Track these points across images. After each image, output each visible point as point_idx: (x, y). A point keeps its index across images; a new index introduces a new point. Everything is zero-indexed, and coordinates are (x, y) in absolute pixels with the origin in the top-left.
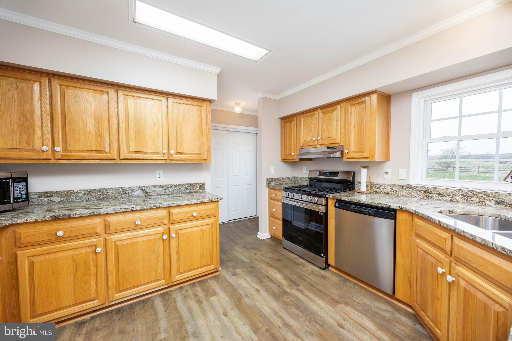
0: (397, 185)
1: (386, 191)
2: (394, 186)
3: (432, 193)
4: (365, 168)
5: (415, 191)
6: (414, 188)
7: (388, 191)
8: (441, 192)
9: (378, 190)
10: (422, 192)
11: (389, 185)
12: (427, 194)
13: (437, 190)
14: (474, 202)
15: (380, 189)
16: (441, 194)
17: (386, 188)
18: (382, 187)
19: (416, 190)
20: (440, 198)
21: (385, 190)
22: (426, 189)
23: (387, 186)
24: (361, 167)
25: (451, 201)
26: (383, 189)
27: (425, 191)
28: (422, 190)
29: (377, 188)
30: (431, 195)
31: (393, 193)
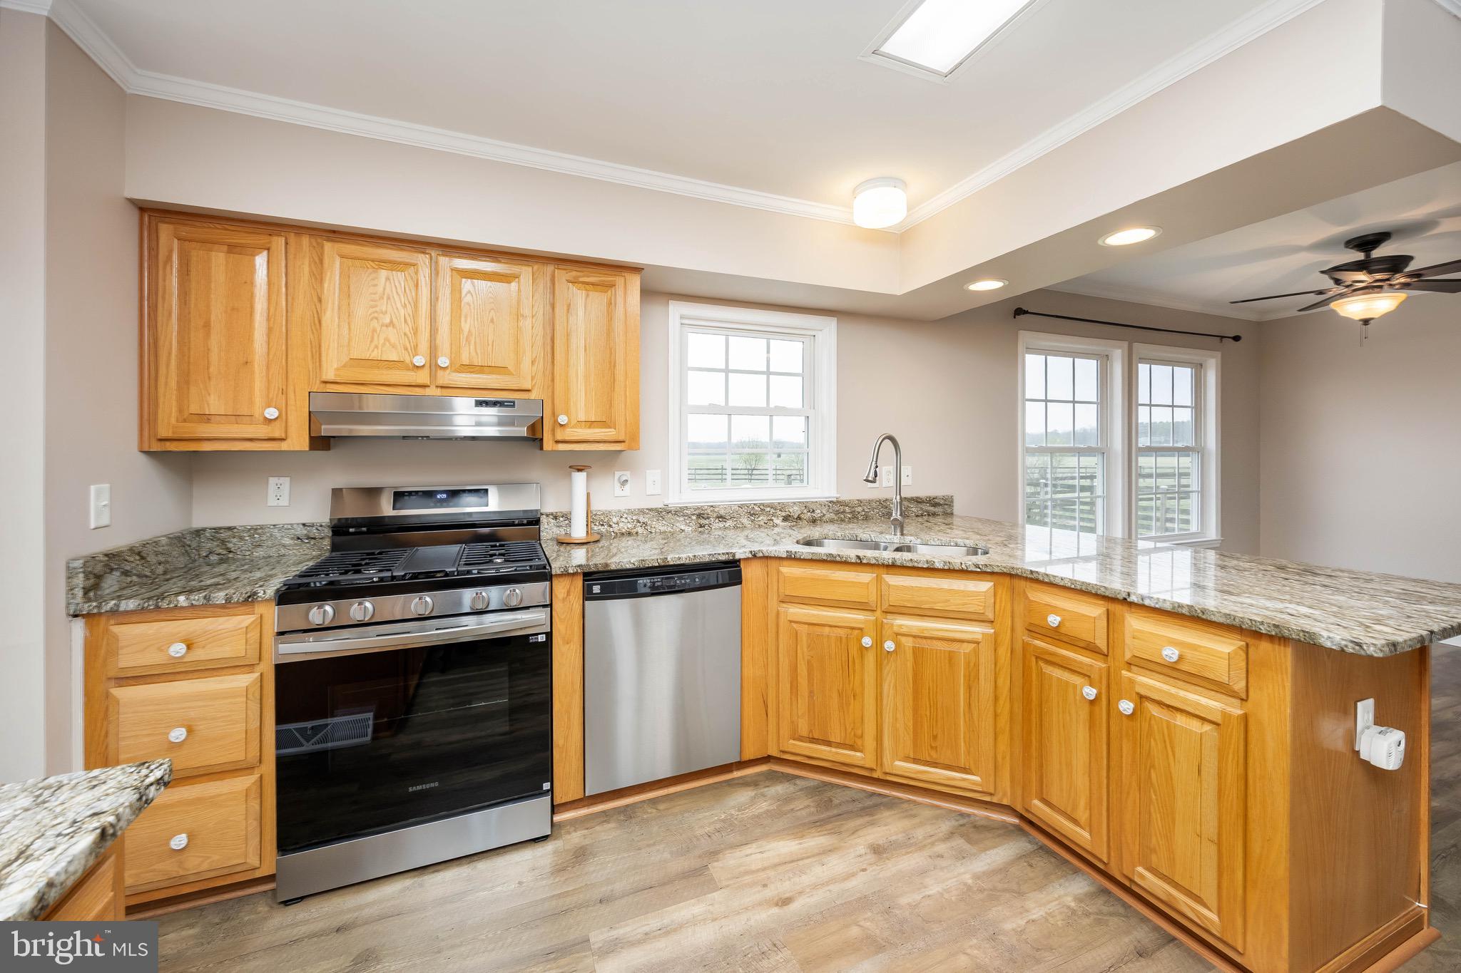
0: (647, 509)
1: (624, 527)
2: (642, 511)
3: (708, 518)
4: (579, 470)
5: (682, 519)
6: (679, 512)
7: (630, 526)
8: (722, 512)
9: (603, 529)
10: (694, 517)
11: (631, 512)
12: (702, 521)
13: (716, 510)
14: (762, 523)
15: (610, 526)
16: (721, 517)
17: (623, 520)
18: (615, 520)
19: (684, 516)
20: (721, 525)
21: (621, 525)
22: (699, 511)
23: (625, 515)
24: (570, 467)
25: (735, 527)
26: (617, 523)
27: (699, 516)
28: (693, 515)
29: (602, 525)
30: (707, 522)
31: (640, 530)
